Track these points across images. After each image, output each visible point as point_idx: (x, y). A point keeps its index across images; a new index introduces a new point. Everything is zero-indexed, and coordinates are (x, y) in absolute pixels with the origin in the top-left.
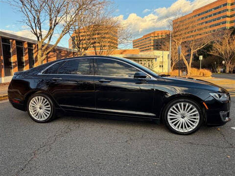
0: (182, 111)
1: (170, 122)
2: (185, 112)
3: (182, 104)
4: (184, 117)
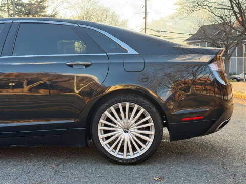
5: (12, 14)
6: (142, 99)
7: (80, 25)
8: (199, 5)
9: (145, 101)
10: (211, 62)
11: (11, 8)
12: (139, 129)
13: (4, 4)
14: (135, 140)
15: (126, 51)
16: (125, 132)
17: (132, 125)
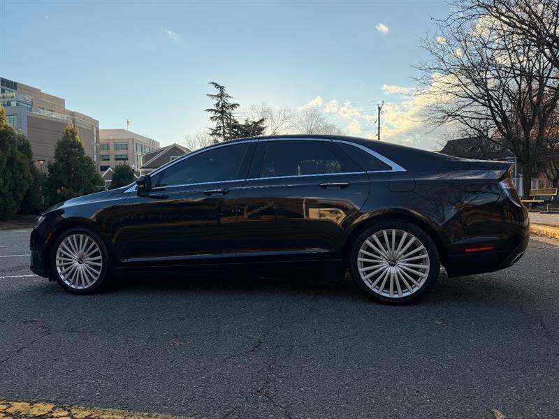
5: (228, 138)
6: (413, 226)
7: (334, 141)
8: (449, 115)
9: (417, 228)
10: (502, 179)
11: (227, 131)
12: (408, 262)
13: (220, 127)
14: (404, 275)
15: (391, 168)
16: (391, 265)
17: (400, 256)
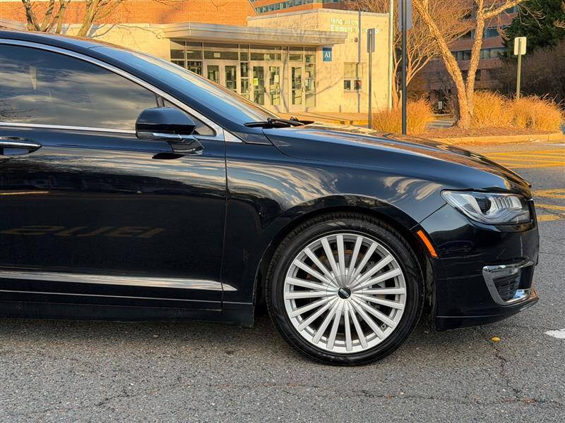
0: (339, 269)
1: (293, 313)
2: (352, 272)
3: (340, 239)
4: (349, 292)
